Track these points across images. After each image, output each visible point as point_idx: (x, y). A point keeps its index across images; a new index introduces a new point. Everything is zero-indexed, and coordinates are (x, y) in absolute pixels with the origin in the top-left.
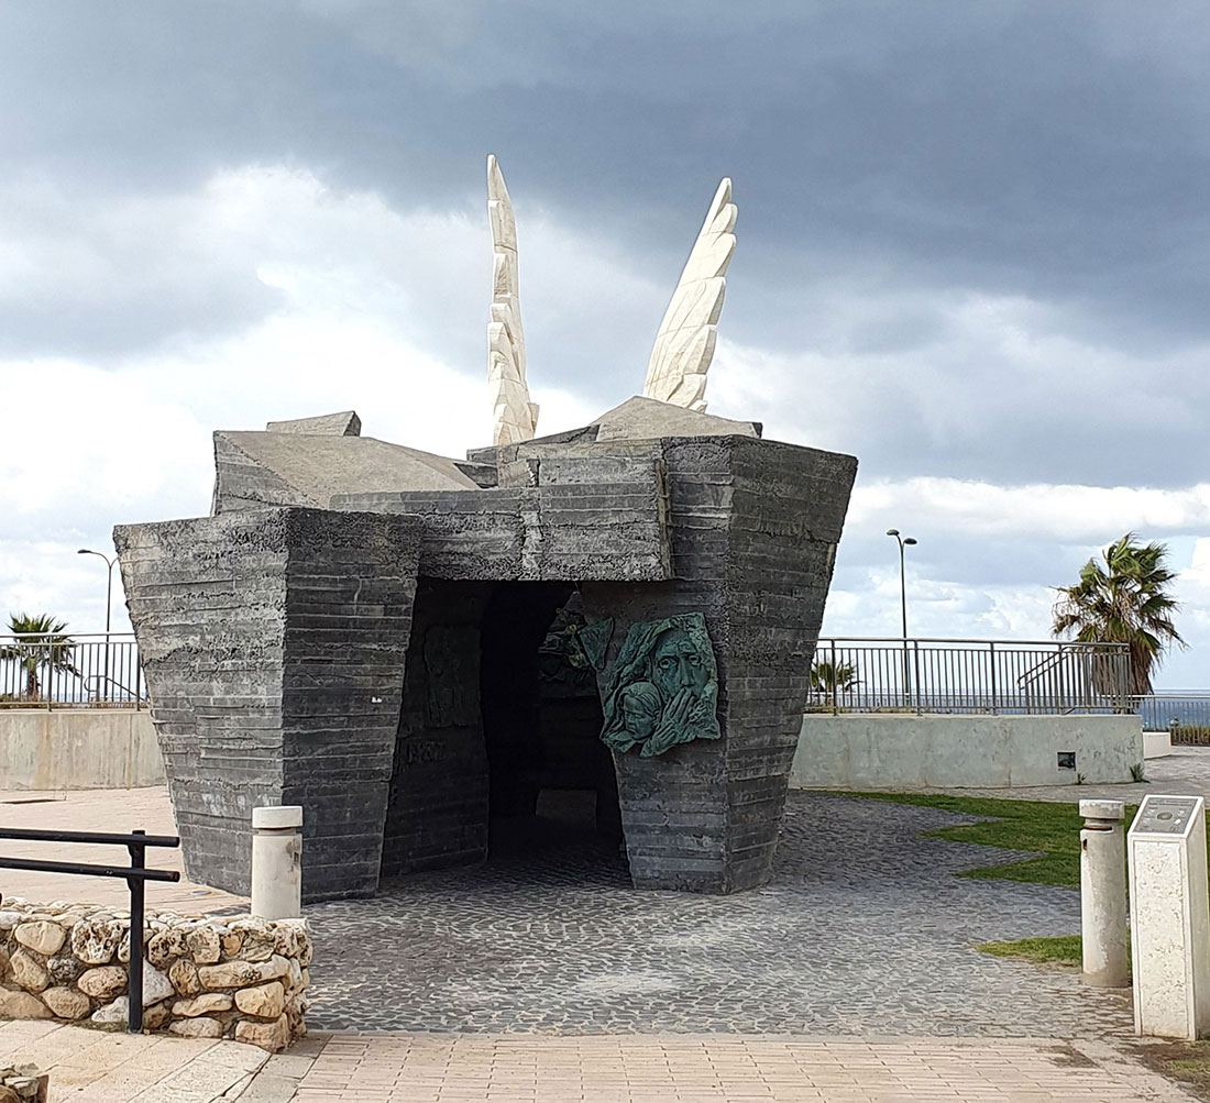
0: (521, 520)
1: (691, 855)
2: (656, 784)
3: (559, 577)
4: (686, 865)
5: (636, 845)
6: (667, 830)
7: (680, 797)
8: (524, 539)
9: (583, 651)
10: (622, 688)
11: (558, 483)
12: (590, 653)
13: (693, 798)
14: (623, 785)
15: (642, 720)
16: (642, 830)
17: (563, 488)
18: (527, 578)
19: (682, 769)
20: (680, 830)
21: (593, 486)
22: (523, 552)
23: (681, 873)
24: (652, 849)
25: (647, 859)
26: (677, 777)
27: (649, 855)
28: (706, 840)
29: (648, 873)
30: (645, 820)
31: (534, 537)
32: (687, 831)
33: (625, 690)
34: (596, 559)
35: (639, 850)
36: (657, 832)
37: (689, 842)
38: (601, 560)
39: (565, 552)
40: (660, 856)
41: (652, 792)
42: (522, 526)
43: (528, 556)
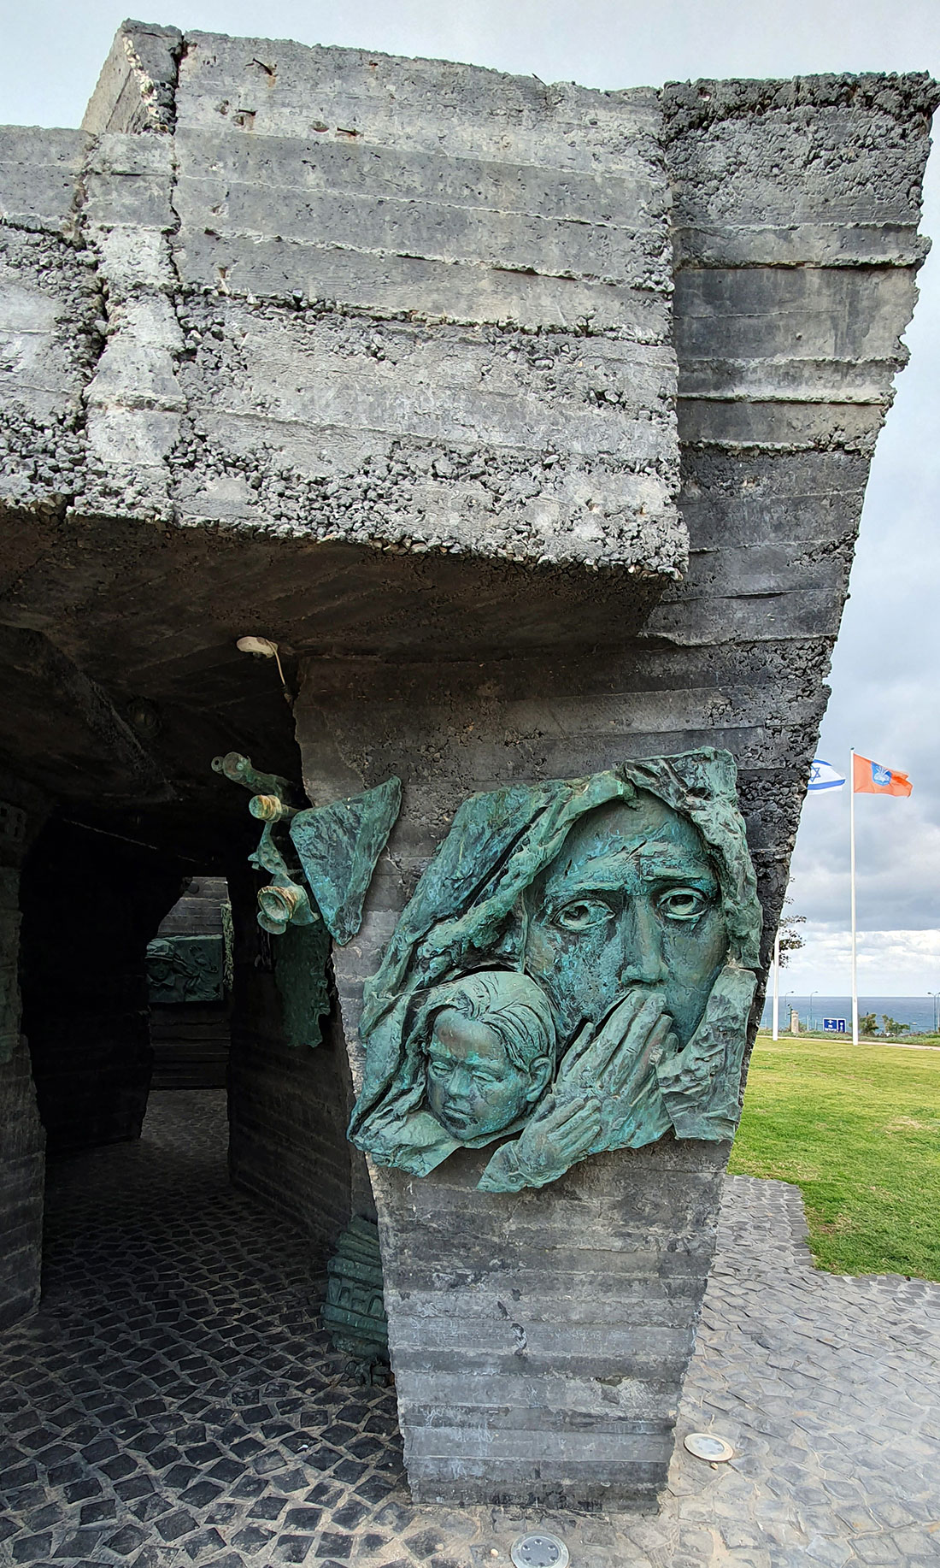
0: (88, 256)
1: (586, 1423)
2: (498, 1250)
3: (260, 517)
4: (562, 1447)
5: (424, 1400)
6: (521, 1364)
7: (569, 1284)
8: (99, 344)
9: (299, 878)
10: (424, 988)
11: (263, 126)
12: (324, 886)
13: (606, 1287)
14: (400, 1250)
15: (498, 1087)
16: (444, 1363)
17: (283, 151)
18: (109, 508)
19: (585, 1211)
20: (562, 1365)
21: (415, 159)
22: (94, 391)
23: (547, 1465)
24: (471, 1410)
25: (456, 1434)
26: (566, 1234)
27: (462, 1425)
28: (630, 1389)
29: (456, 1467)
30: (460, 1340)
31: (144, 337)
32: (577, 1368)
33: (436, 996)
34: (421, 462)
35: (434, 1413)
36: (490, 1370)
37: (580, 1395)
38: (443, 467)
39: (287, 414)
40: (492, 1427)
41: (481, 1270)
42: (89, 280)
43: (116, 414)
